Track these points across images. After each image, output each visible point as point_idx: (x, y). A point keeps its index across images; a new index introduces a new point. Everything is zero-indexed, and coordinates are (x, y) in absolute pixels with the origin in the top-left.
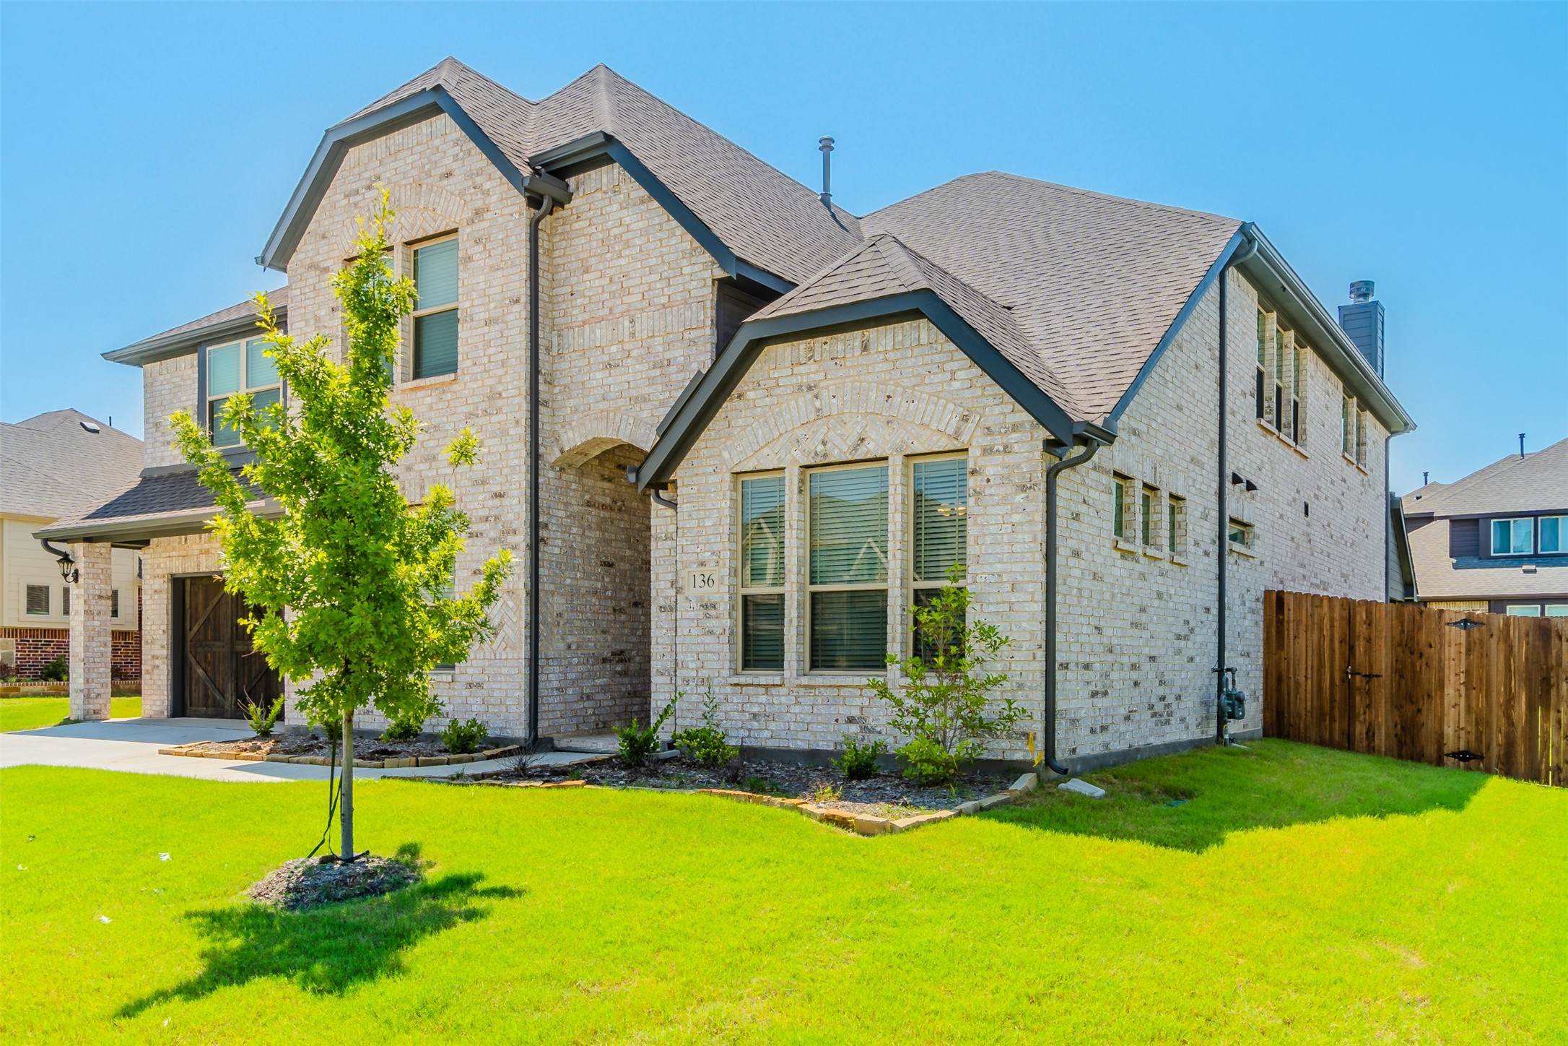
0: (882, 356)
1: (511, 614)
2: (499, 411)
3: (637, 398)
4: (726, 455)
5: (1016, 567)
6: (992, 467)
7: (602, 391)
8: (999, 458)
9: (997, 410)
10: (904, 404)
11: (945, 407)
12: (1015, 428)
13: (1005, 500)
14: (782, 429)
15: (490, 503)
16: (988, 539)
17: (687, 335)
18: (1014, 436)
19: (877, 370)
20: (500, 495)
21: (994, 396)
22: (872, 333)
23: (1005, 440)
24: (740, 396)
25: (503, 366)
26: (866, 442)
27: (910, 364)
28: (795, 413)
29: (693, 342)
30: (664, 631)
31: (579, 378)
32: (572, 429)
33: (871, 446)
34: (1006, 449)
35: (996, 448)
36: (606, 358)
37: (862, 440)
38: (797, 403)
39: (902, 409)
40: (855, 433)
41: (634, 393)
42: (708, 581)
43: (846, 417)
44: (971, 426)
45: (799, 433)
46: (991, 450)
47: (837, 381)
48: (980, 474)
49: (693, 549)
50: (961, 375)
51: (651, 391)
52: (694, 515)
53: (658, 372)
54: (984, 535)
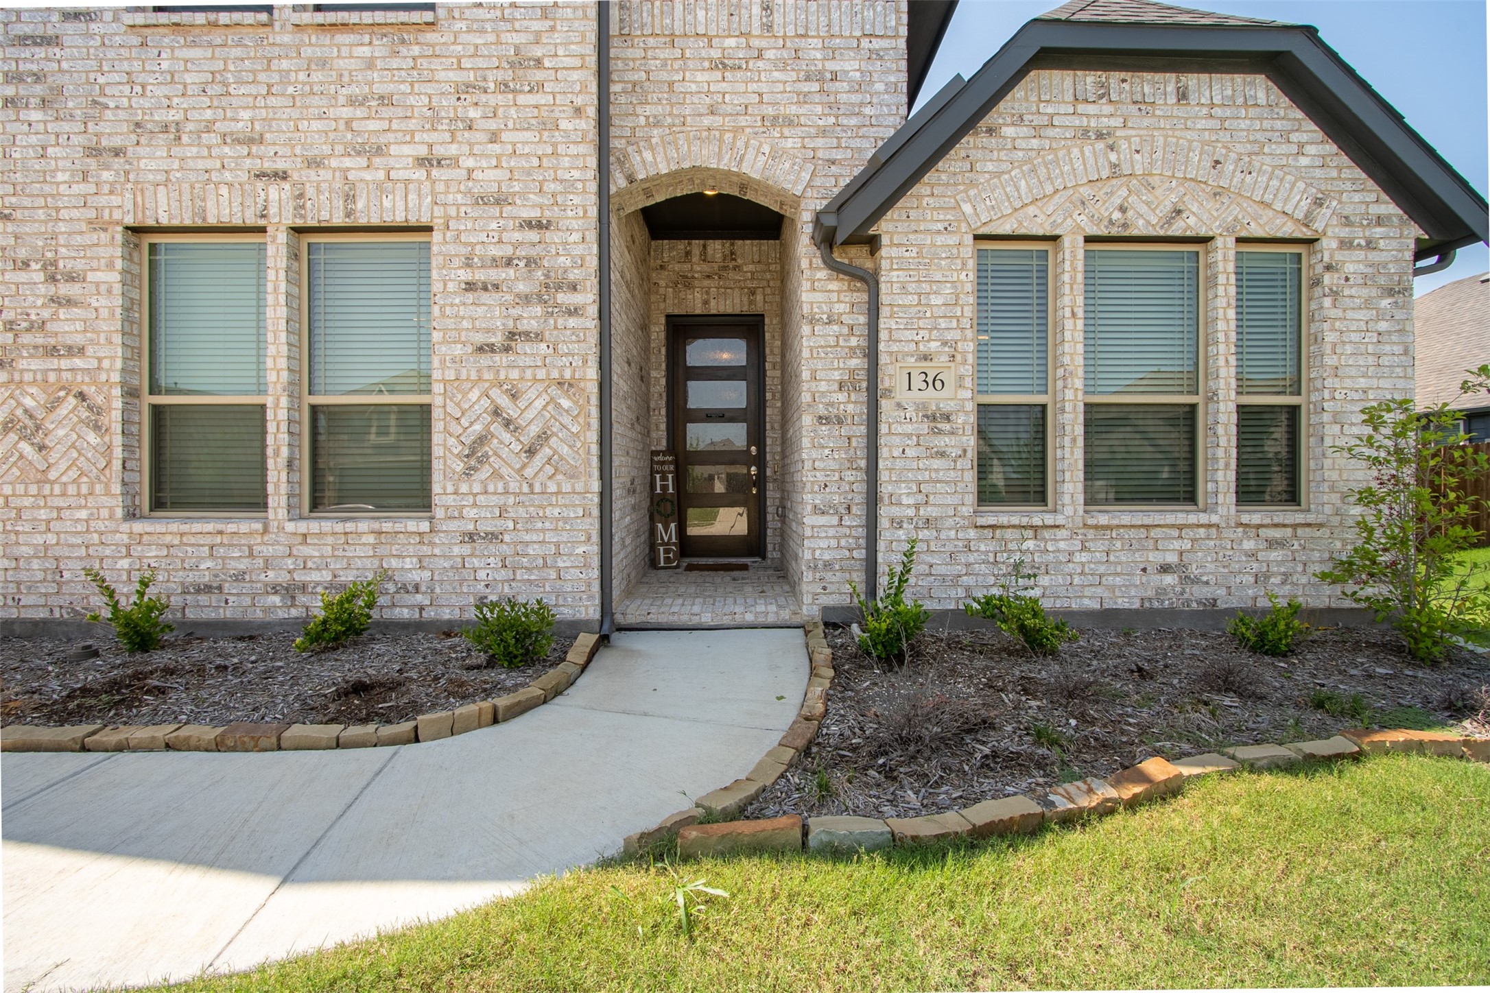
0: (1205, 111)
1: (566, 420)
2: (538, 88)
3: (776, 118)
4: (967, 208)
5: (1382, 383)
6: (1353, 264)
7: (708, 100)
8: (1361, 254)
9: (1357, 197)
10: (1238, 174)
11: (1293, 185)
12: (1380, 221)
13: (1368, 304)
14: (1059, 183)
15: (517, 236)
16: (1349, 349)
17: (865, 43)
18: (1379, 231)
19: (1198, 126)
20: (539, 225)
21: (1354, 181)
22: (1192, 80)
23: (1367, 234)
24: (990, 131)
25: (545, 17)
26: (1184, 215)
27: (1243, 126)
28: (1078, 164)
29: (875, 55)
30: (827, 452)
31: (664, 76)
32: (652, 149)
33: (1192, 221)
34: (1370, 245)
35: (1356, 242)
36: (716, 54)
37: (1179, 212)
38: (1082, 153)
39: (1235, 180)
40: (1167, 203)
41: (770, 111)
42: (935, 382)
43: (1155, 181)
44: (1325, 212)
45: (1086, 191)
46: (1351, 243)
47: (1141, 132)
48: (1337, 270)
49: (909, 335)
50: (1311, 149)
51: (801, 111)
52: (912, 287)
53: (815, 87)
54: (1344, 343)
